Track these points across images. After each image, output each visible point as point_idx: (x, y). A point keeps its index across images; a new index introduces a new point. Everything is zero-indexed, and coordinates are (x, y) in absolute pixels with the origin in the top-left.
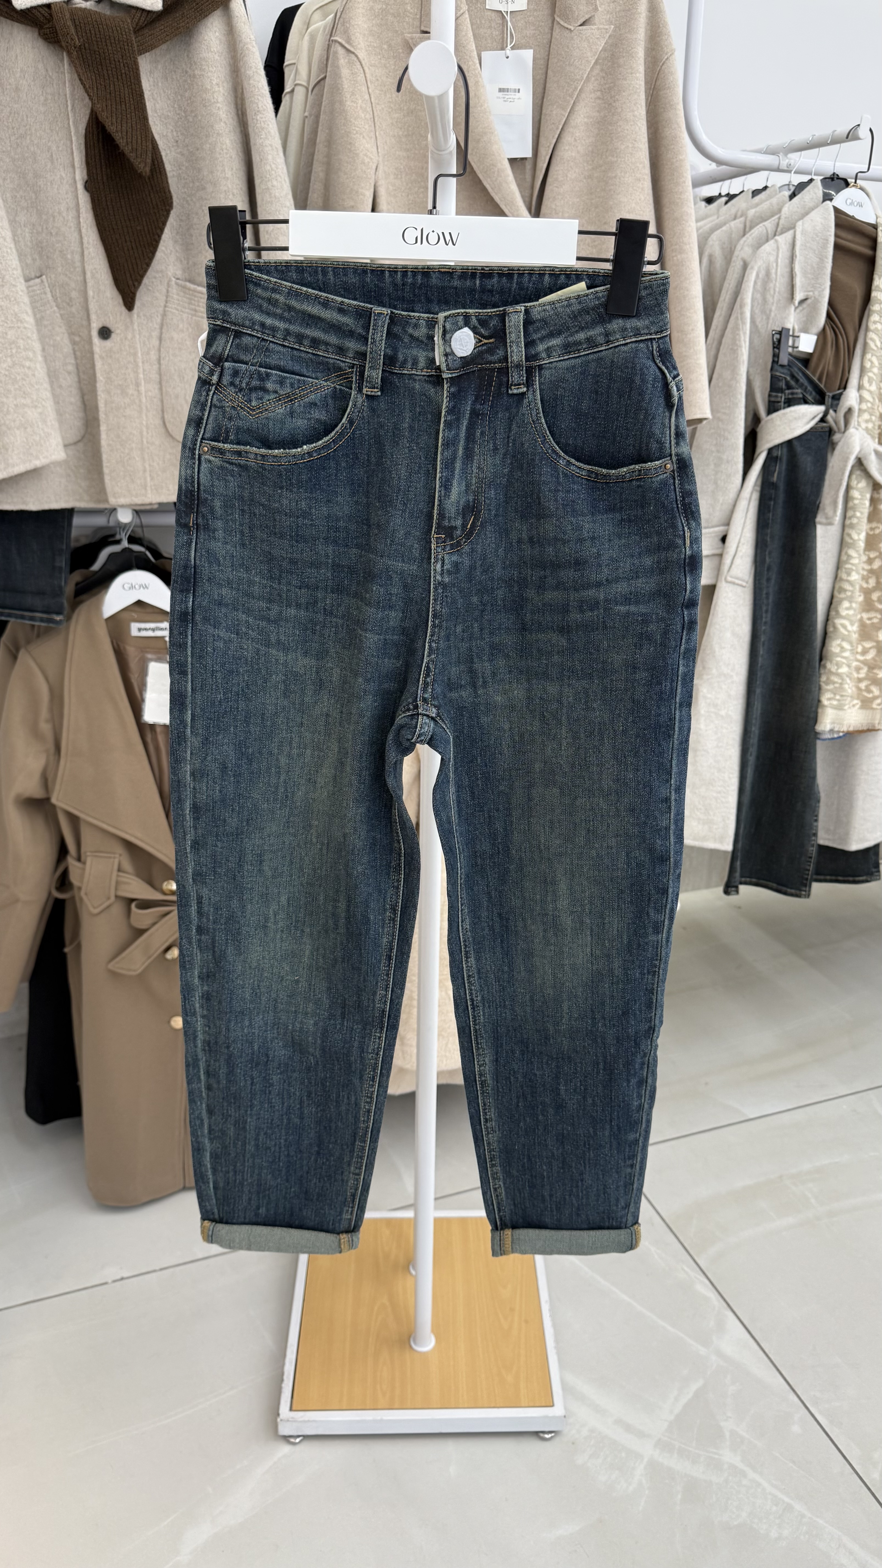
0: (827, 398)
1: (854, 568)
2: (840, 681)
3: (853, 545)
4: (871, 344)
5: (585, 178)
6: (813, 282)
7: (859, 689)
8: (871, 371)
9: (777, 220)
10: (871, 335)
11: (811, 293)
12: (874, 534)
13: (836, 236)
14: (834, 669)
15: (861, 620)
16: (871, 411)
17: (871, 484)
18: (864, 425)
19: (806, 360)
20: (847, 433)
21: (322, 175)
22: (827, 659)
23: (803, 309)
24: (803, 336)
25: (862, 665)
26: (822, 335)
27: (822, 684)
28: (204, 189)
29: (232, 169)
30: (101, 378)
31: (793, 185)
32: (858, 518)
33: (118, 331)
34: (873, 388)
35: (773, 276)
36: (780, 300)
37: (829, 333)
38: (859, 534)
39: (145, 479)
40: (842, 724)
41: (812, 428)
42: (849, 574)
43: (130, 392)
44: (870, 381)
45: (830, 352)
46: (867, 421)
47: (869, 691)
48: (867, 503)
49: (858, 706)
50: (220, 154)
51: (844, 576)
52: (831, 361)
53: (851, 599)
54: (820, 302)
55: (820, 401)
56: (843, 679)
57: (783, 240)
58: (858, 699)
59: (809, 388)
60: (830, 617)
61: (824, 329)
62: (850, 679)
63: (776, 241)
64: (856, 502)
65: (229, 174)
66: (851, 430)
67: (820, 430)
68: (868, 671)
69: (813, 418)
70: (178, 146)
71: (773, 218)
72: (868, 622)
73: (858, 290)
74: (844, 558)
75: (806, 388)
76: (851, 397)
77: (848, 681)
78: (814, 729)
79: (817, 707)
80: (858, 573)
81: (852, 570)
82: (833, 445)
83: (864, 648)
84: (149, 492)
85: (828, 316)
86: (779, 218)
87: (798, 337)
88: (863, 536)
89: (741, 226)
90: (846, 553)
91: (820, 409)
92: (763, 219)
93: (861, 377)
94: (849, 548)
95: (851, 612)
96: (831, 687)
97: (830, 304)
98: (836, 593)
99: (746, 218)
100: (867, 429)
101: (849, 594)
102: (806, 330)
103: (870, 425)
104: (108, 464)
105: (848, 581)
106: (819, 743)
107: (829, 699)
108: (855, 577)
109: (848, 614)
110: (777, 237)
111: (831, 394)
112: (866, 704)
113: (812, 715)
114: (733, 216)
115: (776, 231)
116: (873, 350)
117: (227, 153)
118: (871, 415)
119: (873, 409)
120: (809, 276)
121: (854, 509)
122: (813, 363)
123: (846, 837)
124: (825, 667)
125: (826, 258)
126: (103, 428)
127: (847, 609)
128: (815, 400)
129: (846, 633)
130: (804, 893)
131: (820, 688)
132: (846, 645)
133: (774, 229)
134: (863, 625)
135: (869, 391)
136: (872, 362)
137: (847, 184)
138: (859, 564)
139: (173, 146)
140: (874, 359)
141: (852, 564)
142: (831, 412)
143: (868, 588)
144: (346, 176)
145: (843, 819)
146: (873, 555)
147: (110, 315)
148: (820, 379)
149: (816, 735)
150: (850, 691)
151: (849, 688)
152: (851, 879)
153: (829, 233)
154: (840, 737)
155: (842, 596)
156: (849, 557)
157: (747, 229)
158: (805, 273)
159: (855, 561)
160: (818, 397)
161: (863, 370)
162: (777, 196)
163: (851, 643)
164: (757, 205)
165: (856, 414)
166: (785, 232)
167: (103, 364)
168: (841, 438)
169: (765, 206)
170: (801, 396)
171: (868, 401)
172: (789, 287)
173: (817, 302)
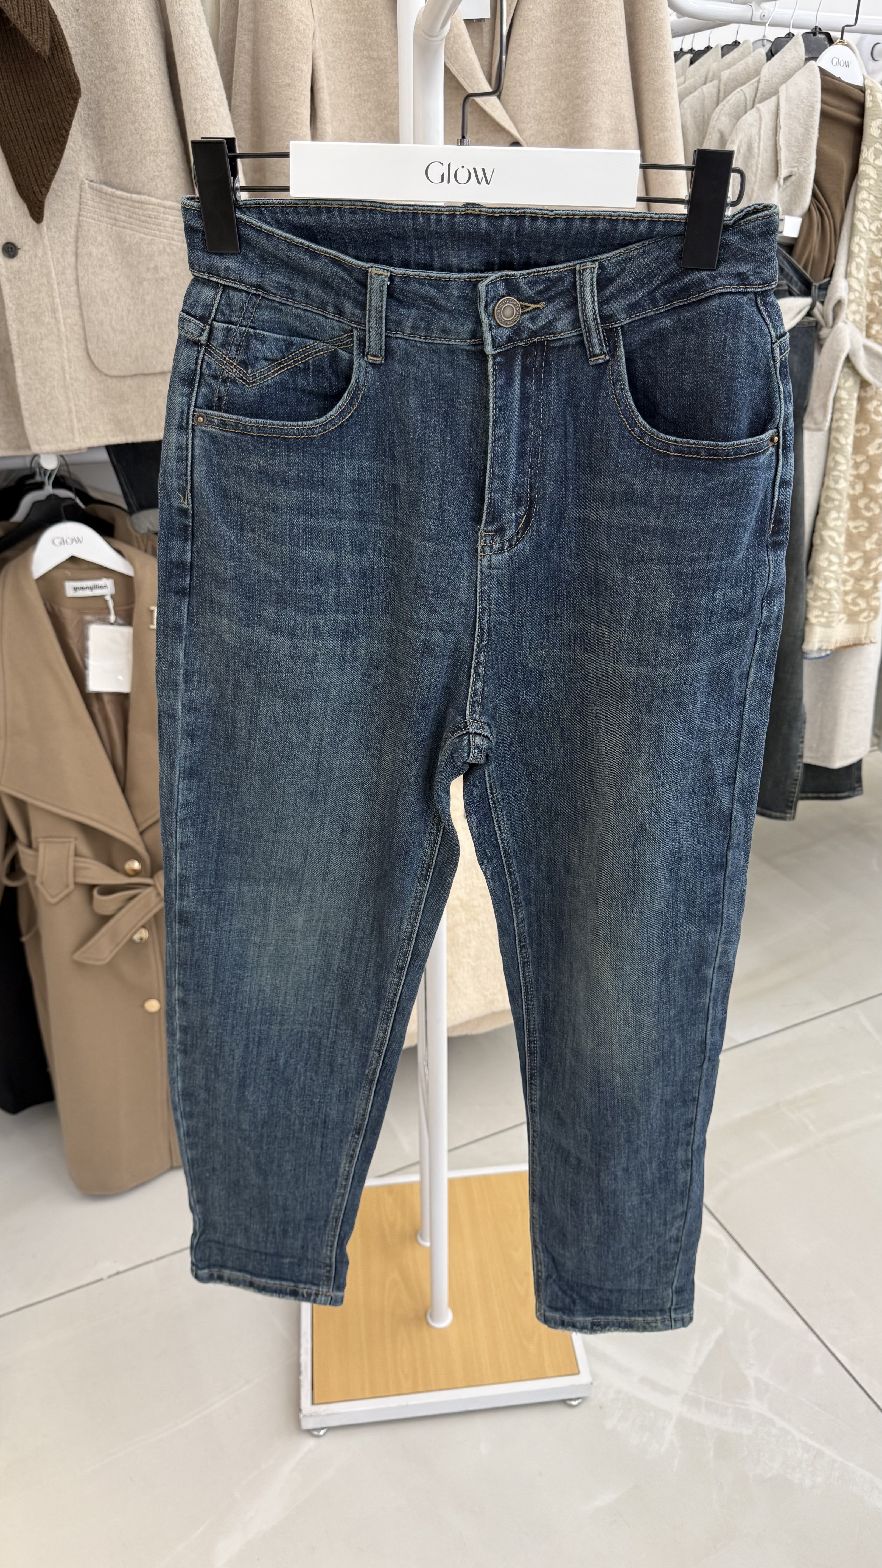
0: (813, 288)
1: (842, 475)
2: (828, 597)
3: (841, 450)
4: (860, 226)
5: (552, 43)
6: (797, 156)
7: (845, 602)
8: (859, 257)
9: (756, 84)
10: (859, 215)
11: (796, 169)
12: (861, 436)
13: (823, 102)
14: (821, 584)
15: (848, 528)
16: (858, 300)
17: (859, 382)
18: (851, 317)
19: (790, 246)
20: (836, 327)
21: (248, 45)
22: (814, 574)
23: (787, 187)
24: (788, 219)
25: (848, 578)
26: (808, 216)
27: (810, 601)
28: (115, 69)
29: (147, 44)
30: (10, 305)
31: (768, 40)
32: (845, 420)
33: (26, 248)
34: (861, 275)
35: (756, 150)
36: (763, 178)
37: (815, 214)
38: (847, 438)
39: (71, 421)
40: (829, 642)
41: (798, 324)
42: (837, 482)
43: (47, 320)
44: (858, 269)
45: (816, 237)
46: (854, 313)
47: (855, 604)
48: (855, 403)
49: (844, 621)
50: (131, 25)
51: (832, 484)
52: (817, 247)
53: (838, 509)
54: (805, 179)
55: (806, 292)
56: (831, 595)
57: (766, 108)
58: (844, 612)
59: (795, 278)
60: (817, 529)
61: (809, 210)
62: (838, 594)
63: (758, 110)
64: (844, 403)
65: (143, 50)
66: (840, 324)
67: (807, 325)
68: (855, 583)
69: (800, 312)
70: (79, 16)
71: (751, 82)
72: (854, 531)
73: (845, 164)
74: (831, 464)
75: (792, 278)
76: (840, 287)
77: (836, 595)
78: (801, 648)
79: (804, 625)
80: (846, 480)
81: (840, 477)
82: (820, 343)
83: (850, 558)
84: (77, 435)
85: (814, 195)
86: (759, 82)
87: (782, 220)
88: (850, 440)
89: (715, 91)
90: (834, 459)
91: (807, 301)
92: (738, 83)
93: (848, 262)
94: (836, 453)
95: (839, 523)
96: (818, 603)
97: (816, 181)
98: (823, 502)
99: (720, 81)
100: (854, 321)
101: (837, 503)
102: (789, 213)
103: (858, 317)
104: (27, 407)
105: (836, 489)
106: (806, 663)
107: (817, 617)
108: (843, 485)
109: (835, 525)
110: (758, 105)
111: (817, 284)
112: (852, 617)
113: (799, 634)
114: (703, 79)
115: (755, 96)
116: (861, 232)
117: (139, 24)
118: (859, 305)
119: (861, 298)
120: (793, 149)
121: (841, 410)
122: (798, 249)
123: (830, 753)
124: (811, 582)
125: (812, 127)
126: (18, 364)
127: (836, 519)
128: (801, 291)
129: (834, 545)
130: (788, 815)
131: (807, 605)
132: (834, 559)
133: (753, 95)
134: (849, 535)
135: (857, 278)
136: (860, 246)
137: (831, 41)
138: (847, 470)
139: (73, 16)
140: (863, 243)
141: (840, 471)
142: (818, 304)
143: (854, 495)
144: (278, 47)
145: (828, 739)
146: (859, 459)
147: (14, 228)
148: (805, 267)
149: (803, 655)
150: (837, 607)
151: (837, 604)
152: (833, 795)
153: (815, 99)
154: (827, 655)
155: (830, 505)
156: (837, 463)
157: (722, 95)
158: (789, 146)
159: (843, 468)
160: (803, 288)
161: (850, 255)
162: (752, 54)
163: (839, 556)
164: (729, 66)
165: (845, 307)
166: (766, 99)
167: (11, 288)
168: (829, 334)
169: (740, 66)
170: (786, 288)
171: (856, 290)
172: (773, 163)
173: (802, 179)
